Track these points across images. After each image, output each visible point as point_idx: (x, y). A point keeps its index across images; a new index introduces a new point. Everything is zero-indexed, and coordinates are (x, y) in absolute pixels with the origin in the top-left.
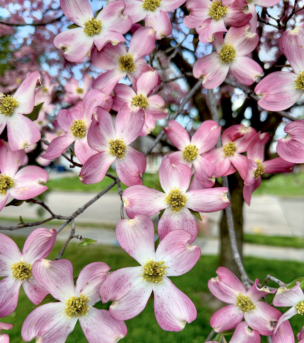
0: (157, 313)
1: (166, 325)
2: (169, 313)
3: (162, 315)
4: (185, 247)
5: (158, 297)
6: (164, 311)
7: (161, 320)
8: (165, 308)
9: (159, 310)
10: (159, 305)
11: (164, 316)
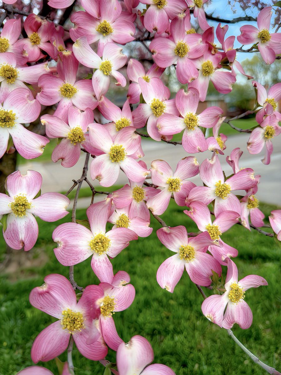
0: (18, 149)
1: (29, 156)
2: (28, 147)
3: (23, 150)
4: (27, 101)
5: (15, 138)
6: (24, 147)
7: (23, 153)
8: (23, 144)
9: (19, 147)
10: (18, 143)
11: (24, 150)
